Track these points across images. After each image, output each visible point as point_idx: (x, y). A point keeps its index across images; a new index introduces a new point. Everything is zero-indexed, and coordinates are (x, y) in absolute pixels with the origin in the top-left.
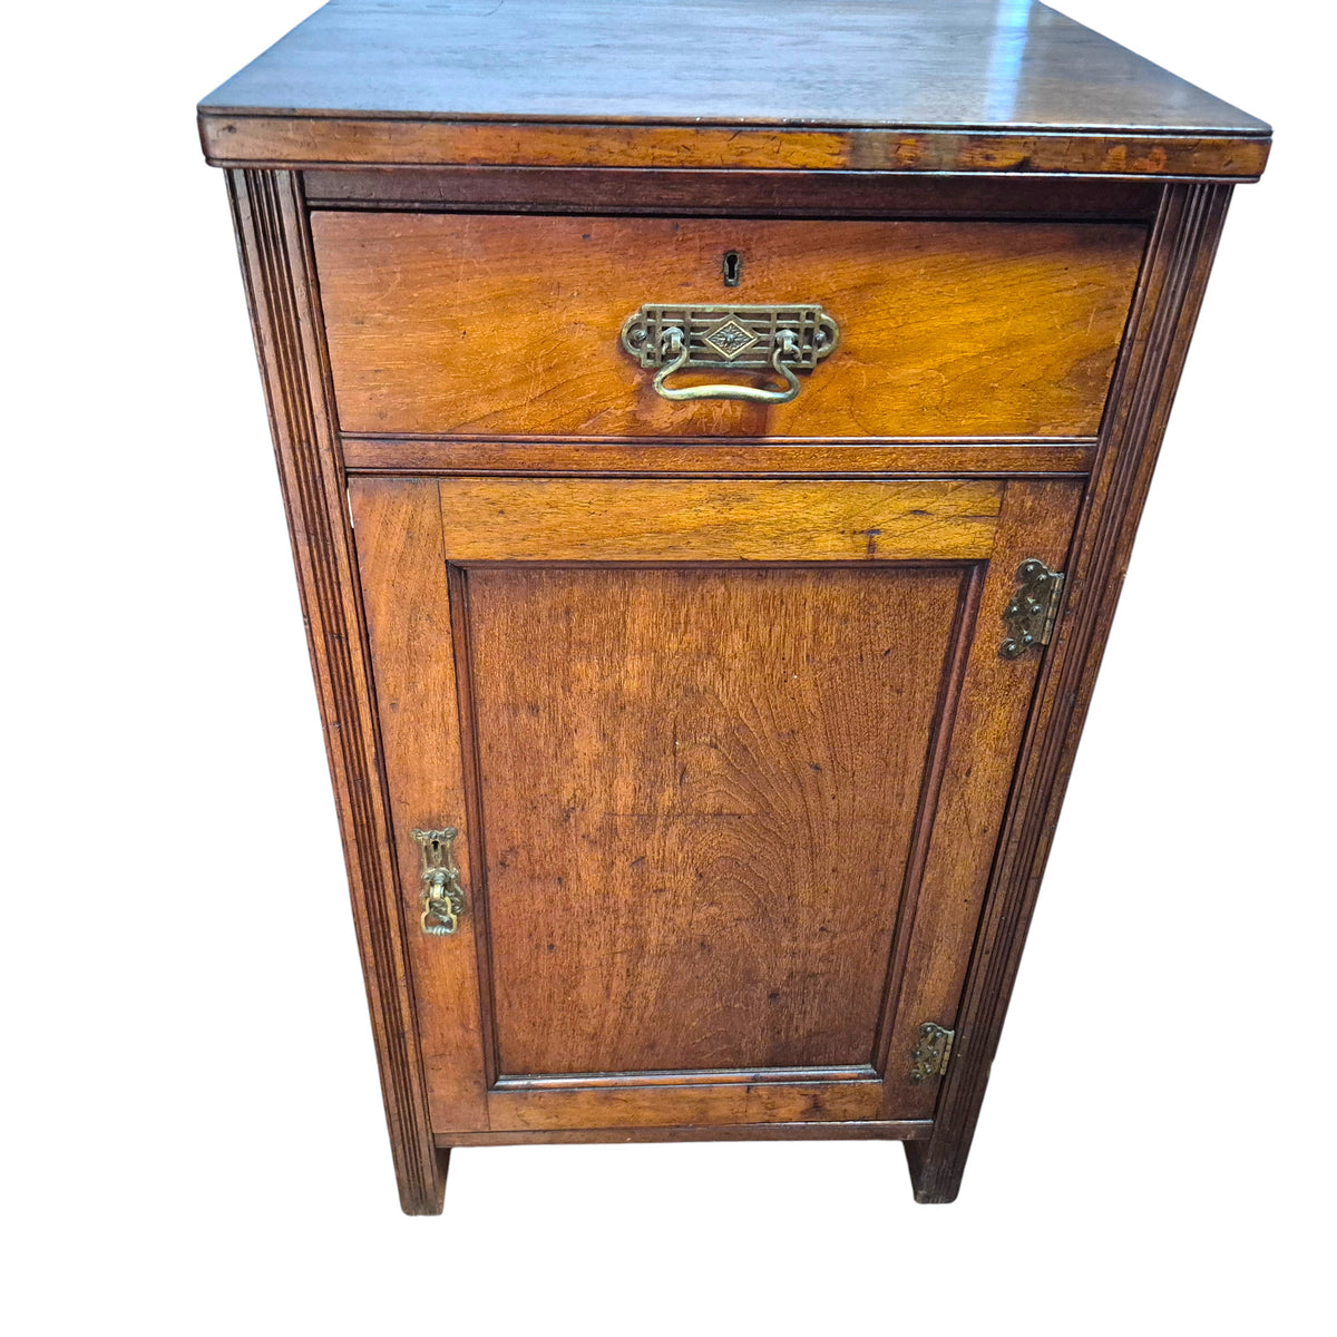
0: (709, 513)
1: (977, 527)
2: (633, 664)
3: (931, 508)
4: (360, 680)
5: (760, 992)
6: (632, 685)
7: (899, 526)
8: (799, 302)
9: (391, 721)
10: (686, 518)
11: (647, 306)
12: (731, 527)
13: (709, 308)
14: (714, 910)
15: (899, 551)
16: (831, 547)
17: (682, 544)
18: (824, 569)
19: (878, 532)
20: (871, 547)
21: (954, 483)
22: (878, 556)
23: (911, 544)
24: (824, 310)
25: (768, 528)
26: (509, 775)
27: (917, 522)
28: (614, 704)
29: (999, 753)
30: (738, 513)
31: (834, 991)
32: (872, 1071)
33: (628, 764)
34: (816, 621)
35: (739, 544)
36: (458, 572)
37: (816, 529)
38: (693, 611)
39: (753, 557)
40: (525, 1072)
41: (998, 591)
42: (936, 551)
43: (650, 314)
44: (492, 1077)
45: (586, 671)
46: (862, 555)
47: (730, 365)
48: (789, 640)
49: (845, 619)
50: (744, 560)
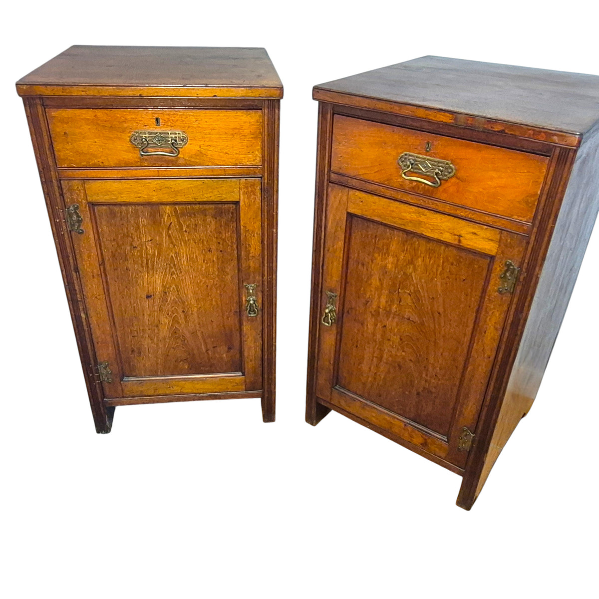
0: (414, 216)
1: (492, 244)
2: (391, 259)
3: (478, 233)
4: (322, 241)
5: (414, 392)
6: (389, 266)
7: (468, 236)
8: (444, 160)
9: (327, 255)
10: (408, 216)
11: (405, 153)
12: (420, 223)
13: (421, 156)
14: (403, 353)
15: (468, 245)
16: (447, 237)
17: (406, 225)
18: (447, 245)
19: (462, 236)
20: (460, 241)
21: (486, 227)
22: (461, 244)
23: (471, 243)
24: (451, 163)
25: (430, 226)
26: (354, 283)
27: (473, 237)
28: (384, 271)
29: (496, 329)
30: (422, 219)
31: (438, 401)
32: (446, 440)
33: (385, 292)
34: (443, 262)
35: (422, 229)
36: (350, 216)
37: (444, 230)
38: (409, 247)
39: (425, 234)
40: (344, 388)
41: (498, 268)
42: (479, 248)
43: (406, 155)
44: (335, 385)
45: (378, 258)
46: (456, 242)
47: (425, 174)
48: (435, 266)
49: (452, 264)
50: (423, 234)
